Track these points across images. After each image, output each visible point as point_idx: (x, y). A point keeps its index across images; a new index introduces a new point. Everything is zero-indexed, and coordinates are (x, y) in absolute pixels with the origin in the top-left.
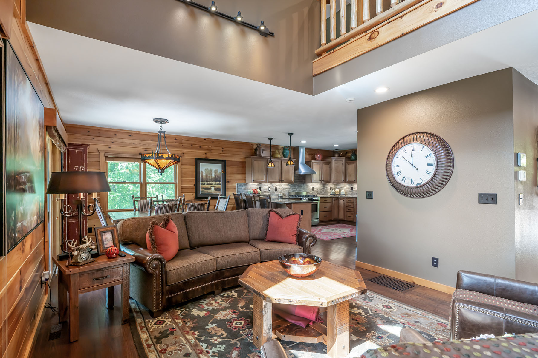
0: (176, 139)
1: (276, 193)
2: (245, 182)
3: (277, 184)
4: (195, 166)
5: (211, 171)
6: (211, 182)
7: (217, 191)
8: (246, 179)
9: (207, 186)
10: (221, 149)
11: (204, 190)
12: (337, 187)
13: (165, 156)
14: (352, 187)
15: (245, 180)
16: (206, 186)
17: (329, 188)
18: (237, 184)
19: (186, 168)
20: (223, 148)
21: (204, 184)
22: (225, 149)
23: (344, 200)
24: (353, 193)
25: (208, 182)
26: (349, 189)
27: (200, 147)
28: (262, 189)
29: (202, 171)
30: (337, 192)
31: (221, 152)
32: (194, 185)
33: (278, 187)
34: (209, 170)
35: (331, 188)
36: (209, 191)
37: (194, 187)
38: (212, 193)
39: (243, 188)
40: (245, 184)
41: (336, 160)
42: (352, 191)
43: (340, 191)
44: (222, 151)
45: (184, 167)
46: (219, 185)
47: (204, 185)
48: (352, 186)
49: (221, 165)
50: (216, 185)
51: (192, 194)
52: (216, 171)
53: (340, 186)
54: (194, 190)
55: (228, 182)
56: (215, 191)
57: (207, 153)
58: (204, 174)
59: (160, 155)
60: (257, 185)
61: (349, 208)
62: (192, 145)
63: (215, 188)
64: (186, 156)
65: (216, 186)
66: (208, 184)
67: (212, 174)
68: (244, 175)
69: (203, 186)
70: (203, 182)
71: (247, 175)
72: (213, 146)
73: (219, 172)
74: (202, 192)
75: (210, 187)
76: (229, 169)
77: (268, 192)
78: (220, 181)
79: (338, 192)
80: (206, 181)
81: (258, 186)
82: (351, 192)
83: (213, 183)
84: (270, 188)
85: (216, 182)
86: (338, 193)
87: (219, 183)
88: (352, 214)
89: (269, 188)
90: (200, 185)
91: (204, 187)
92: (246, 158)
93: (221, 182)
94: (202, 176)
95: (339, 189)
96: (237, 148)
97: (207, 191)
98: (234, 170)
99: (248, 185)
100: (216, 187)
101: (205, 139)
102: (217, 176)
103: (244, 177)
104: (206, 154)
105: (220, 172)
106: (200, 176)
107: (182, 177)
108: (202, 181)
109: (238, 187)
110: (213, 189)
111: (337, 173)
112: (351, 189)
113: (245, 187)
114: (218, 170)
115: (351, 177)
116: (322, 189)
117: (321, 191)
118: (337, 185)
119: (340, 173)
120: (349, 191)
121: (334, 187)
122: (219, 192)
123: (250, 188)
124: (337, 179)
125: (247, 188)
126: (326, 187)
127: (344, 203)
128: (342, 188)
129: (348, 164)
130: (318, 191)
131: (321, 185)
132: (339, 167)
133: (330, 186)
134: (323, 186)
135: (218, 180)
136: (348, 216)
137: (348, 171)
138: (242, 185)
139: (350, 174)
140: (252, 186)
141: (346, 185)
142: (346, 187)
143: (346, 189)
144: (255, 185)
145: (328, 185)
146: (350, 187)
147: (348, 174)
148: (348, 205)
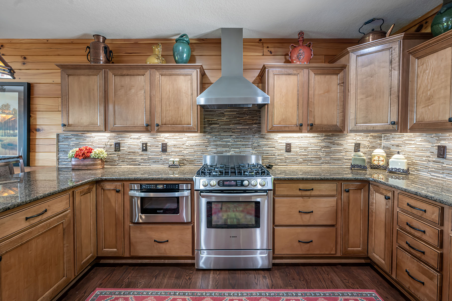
1: (164, 157)
3: (167, 135)
7: (7, 151)
10: (21, 59)
12: (384, 143)
14: (439, 147)
17: (350, 147)
18: (57, 134)
20: (25, 58)
22: (29, 59)
23: (387, 198)
24: (444, 169)
26: (429, 154)
28: (123, 147)
30: (376, 158)
33: (170, 143)
35: (357, 146)
39: (72, 143)
42: (442, 160)
43: (389, 155)
44: (24, 64)
46: (14, 137)
48: (443, 143)
49: (18, 93)
50: (6, 137)
52: (5, 108)
55: (37, 130)
56: (2, 149)
65: (7, 139)
72: (3, 55)
73: (12, 109)
77: (142, 155)
78: (14, 129)
79: (382, 159)
81: (114, 141)
82: (436, 165)
84: (146, 144)
85: (5, 130)
86: (382, 163)
87: (12, 132)
89: (143, 144)
93: (17, 131)
95: (386, 149)
96: (59, 55)
99: (87, 137)
100: (5, 141)
105: (14, 109)
109: (59, 142)
111: (369, 98)
112: (436, 152)
113: (76, 143)
114: (10, 106)
115: (429, 107)
116: (322, 149)
117: (318, 154)
118: (383, 139)
119: (380, 97)
120: (427, 158)
121: (369, 145)
122: (11, 152)
123: (91, 143)
124: (367, 117)
125: (83, 143)
126: (338, 144)
127: (388, 207)
128: (397, 147)
129: (418, 58)
130: (306, 154)
131: (320, 138)
132: (377, 75)
133: (355, 141)
134: (324, 139)
135: (10, 127)
136: (407, 270)
137: (420, 86)
138: (71, 136)
139: (429, 93)
140: (98, 139)
141: (413, 139)
142: (414, 146)
143: (414, 152)
144: (106, 137)
145: (345, 139)
146: (430, 144)
147: (419, 94)
148: (407, 224)
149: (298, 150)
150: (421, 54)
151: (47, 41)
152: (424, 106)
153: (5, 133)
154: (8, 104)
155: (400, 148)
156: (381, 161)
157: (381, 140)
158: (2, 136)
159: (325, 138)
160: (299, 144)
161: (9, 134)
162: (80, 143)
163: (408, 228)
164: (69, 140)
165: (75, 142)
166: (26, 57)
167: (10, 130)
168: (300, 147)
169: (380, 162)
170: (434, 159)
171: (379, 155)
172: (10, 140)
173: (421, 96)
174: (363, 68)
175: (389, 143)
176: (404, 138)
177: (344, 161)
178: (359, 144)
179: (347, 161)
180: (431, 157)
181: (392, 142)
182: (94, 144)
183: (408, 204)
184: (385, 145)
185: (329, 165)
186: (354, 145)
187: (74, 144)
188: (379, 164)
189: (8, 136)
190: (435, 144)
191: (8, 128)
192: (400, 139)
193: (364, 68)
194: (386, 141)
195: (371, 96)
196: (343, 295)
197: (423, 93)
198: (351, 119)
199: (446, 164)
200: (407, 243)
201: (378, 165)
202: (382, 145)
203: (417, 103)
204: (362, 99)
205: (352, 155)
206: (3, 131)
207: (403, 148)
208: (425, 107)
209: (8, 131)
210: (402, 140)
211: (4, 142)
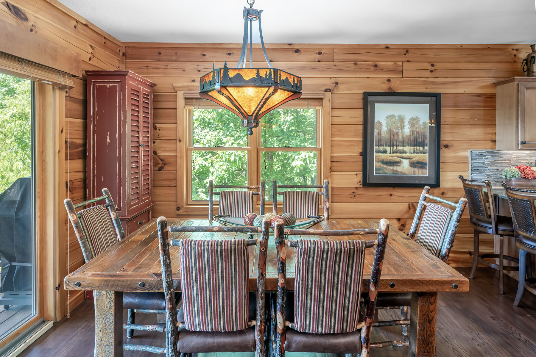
0: (320, 53)
2: (494, 148)
4: (362, 110)
5: (401, 120)
6: (401, 148)
7: (416, 170)
8: (498, 138)
9: (392, 157)
10: (428, 66)
11: (385, 166)
13: (248, 76)
15: (494, 141)
16: (387, 156)
18: (469, 151)
19: (341, 116)
20: (432, 65)
21: (385, 152)
22: (438, 66)
25: (393, 146)
27: (376, 66)
29: (379, 123)
31: (428, 74)
32: (361, 154)
34: (397, 118)
36: (395, 168)
37: (360, 159)
38: (404, 174)
39: (486, 162)
40: (493, 152)
44: (432, 71)
45: (337, 113)
46: (422, 155)
47: (384, 154)
49: (428, 105)
50: (415, 155)
51: (356, 174)
52: (414, 121)
54: (360, 166)
55: (446, 146)
56: (411, 168)
57: (391, 79)
58: (384, 129)
59: (232, 74)
60: (527, 155)
62: (355, 64)
63: (411, 160)
64: (342, 89)
65: (415, 157)
66: (393, 153)
67: (403, 128)
68: (490, 130)
69: (383, 156)
70: (382, 148)
71: (499, 129)
72: (408, 61)
73: (421, 123)
74: (379, 169)
75: (398, 159)
76: (447, 116)
78: (423, 144)
80: (390, 146)
81: (534, 158)
83: (407, 149)
85: (414, 146)
87: (421, 148)
90: (375, 154)
91: (383, 160)
92: (495, 85)
93: (427, 148)
94: (379, 134)
96: (470, 62)
97: (392, 168)
98: (463, 116)
99: (503, 154)
100: (414, 159)
101: (387, 47)
102: (418, 133)
103: (492, 134)
104: (389, 80)
105: (424, 123)
106: (375, 134)
107: (332, 135)
108: (380, 145)
109: (472, 160)
110: (406, 163)
113: (492, 160)
114: (419, 119)
122: (420, 170)
123: (508, 161)
125: (500, 161)
135: (419, 143)
138: (485, 153)
140: (516, 157)
144: (525, 155)
151: (461, 46)
153: (414, 149)
154: (417, 117)
158: (411, 153)
161: (418, 151)
162: (496, 161)
164: (484, 158)
165: (490, 160)
166: (434, 63)
167: (419, 146)
172: (420, 157)
182: (511, 163)
187: (489, 162)
189: (417, 153)
191: (418, 144)
206: (412, 147)
209: (418, 148)
211: (412, 160)
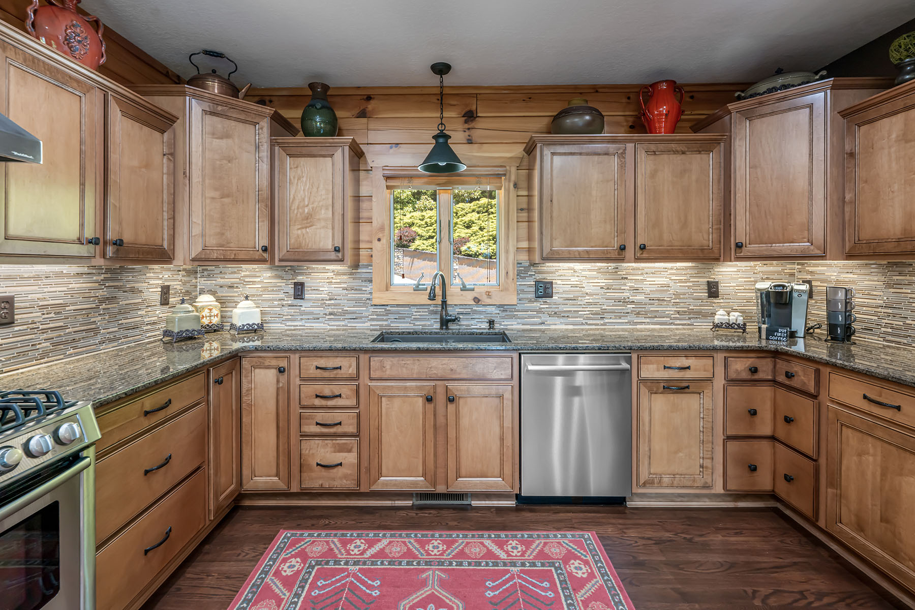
12: (202, 282)
14: (295, 284)
17: (154, 295)
24: (303, 313)
26: (282, 296)
30: (206, 312)
35: (165, 291)
41: (213, 113)
42: (299, 302)
43: (225, 305)
48: (300, 278)
53: (220, 281)
61: (321, 416)
79: (215, 312)
82: (292, 311)
86: (215, 320)
88: (350, 451)
95: (213, 293)
111: (226, 200)
112: (292, 292)
115: (308, 230)
116: (101, 307)
117: (92, 320)
118: (199, 276)
119: (243, 201)
120: (280, 303)
121: (182, 288)
124: (223, 234)
126: (133, 290)
127: (281, 385)
128: (231, 290)
129: (291, 156)
130: (61, 324)
131: (95, 278)
132: (237, 160)
133: (160, 282)
134: (106, 279)
136: (319, 463)
137: (294, 198)
139: (306, 211)
141: (258, 274)
142: (260, 286)
143: (261, 295)
145: (144, 277)
146: (283, 281)
147: (293, 208)
148: (317, 396)
149: (36, 315)
150: (293, 151)
152: (299, 227)
155: (235, 290)
156: (215, 316)
157: (196, 278)
159: (106, 276)
160: (40, 296)
163: (318, 402)
168: (42, 307)
169: (212, 318)
170: (290, 302)
171: (210, 305)
173: (296, 212)
174: (215, 140)
175: (214, 282)
176: (243, 274)
177: (145, 328)
178: (168, 287)
179: (149, 327)
180: (286, 299)
181: (219, 280)
183: (317, 368)
184: (203, 287)
185: (116, 344)
186: (160, 290)
188: (211, 322)
190: (291, 281)
192: (236, 276)
193: (218, 140)
194: (205, 279)
195: (228, 196)
196: (266, 573)
197: (298, 208)
198: (195, 236)
199: (305, 306)
200: (317, 424)
201: (210, 325)
202: (199, 287)
203: (290, 221)
204: (213, 198)
205: (157, 312)
207: (241, 289)
208: (303, 228)
210: (239, 276)
